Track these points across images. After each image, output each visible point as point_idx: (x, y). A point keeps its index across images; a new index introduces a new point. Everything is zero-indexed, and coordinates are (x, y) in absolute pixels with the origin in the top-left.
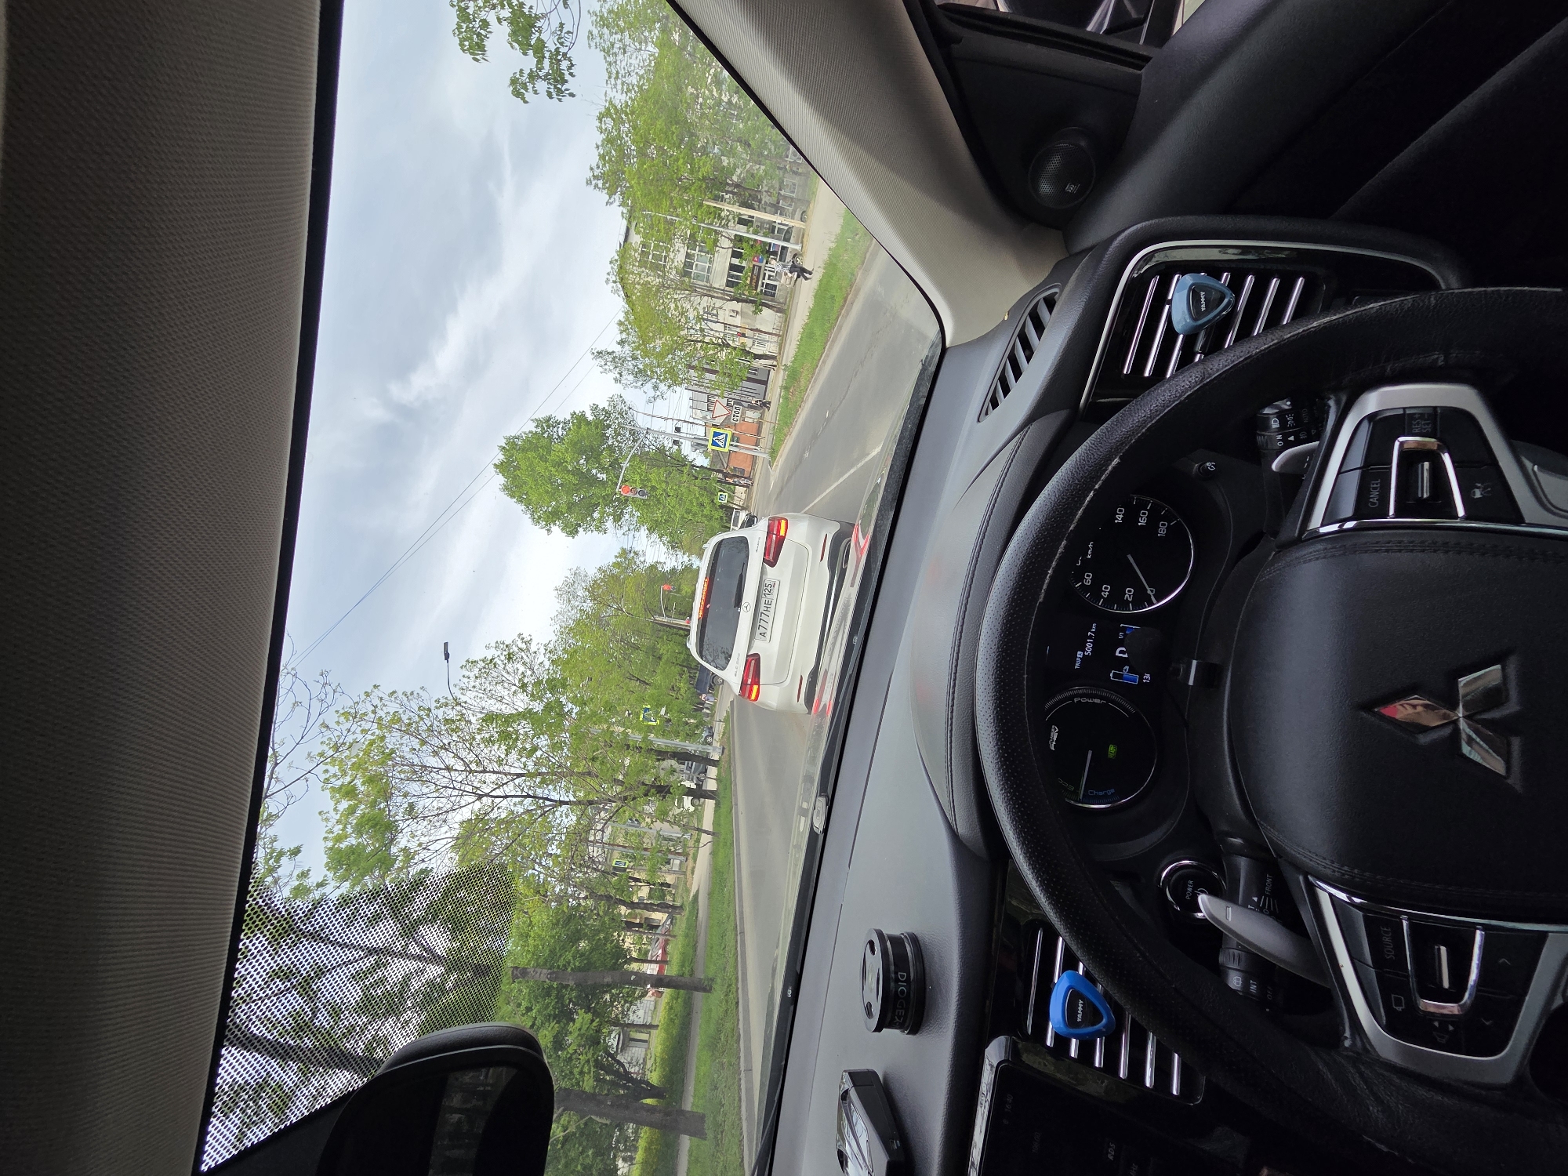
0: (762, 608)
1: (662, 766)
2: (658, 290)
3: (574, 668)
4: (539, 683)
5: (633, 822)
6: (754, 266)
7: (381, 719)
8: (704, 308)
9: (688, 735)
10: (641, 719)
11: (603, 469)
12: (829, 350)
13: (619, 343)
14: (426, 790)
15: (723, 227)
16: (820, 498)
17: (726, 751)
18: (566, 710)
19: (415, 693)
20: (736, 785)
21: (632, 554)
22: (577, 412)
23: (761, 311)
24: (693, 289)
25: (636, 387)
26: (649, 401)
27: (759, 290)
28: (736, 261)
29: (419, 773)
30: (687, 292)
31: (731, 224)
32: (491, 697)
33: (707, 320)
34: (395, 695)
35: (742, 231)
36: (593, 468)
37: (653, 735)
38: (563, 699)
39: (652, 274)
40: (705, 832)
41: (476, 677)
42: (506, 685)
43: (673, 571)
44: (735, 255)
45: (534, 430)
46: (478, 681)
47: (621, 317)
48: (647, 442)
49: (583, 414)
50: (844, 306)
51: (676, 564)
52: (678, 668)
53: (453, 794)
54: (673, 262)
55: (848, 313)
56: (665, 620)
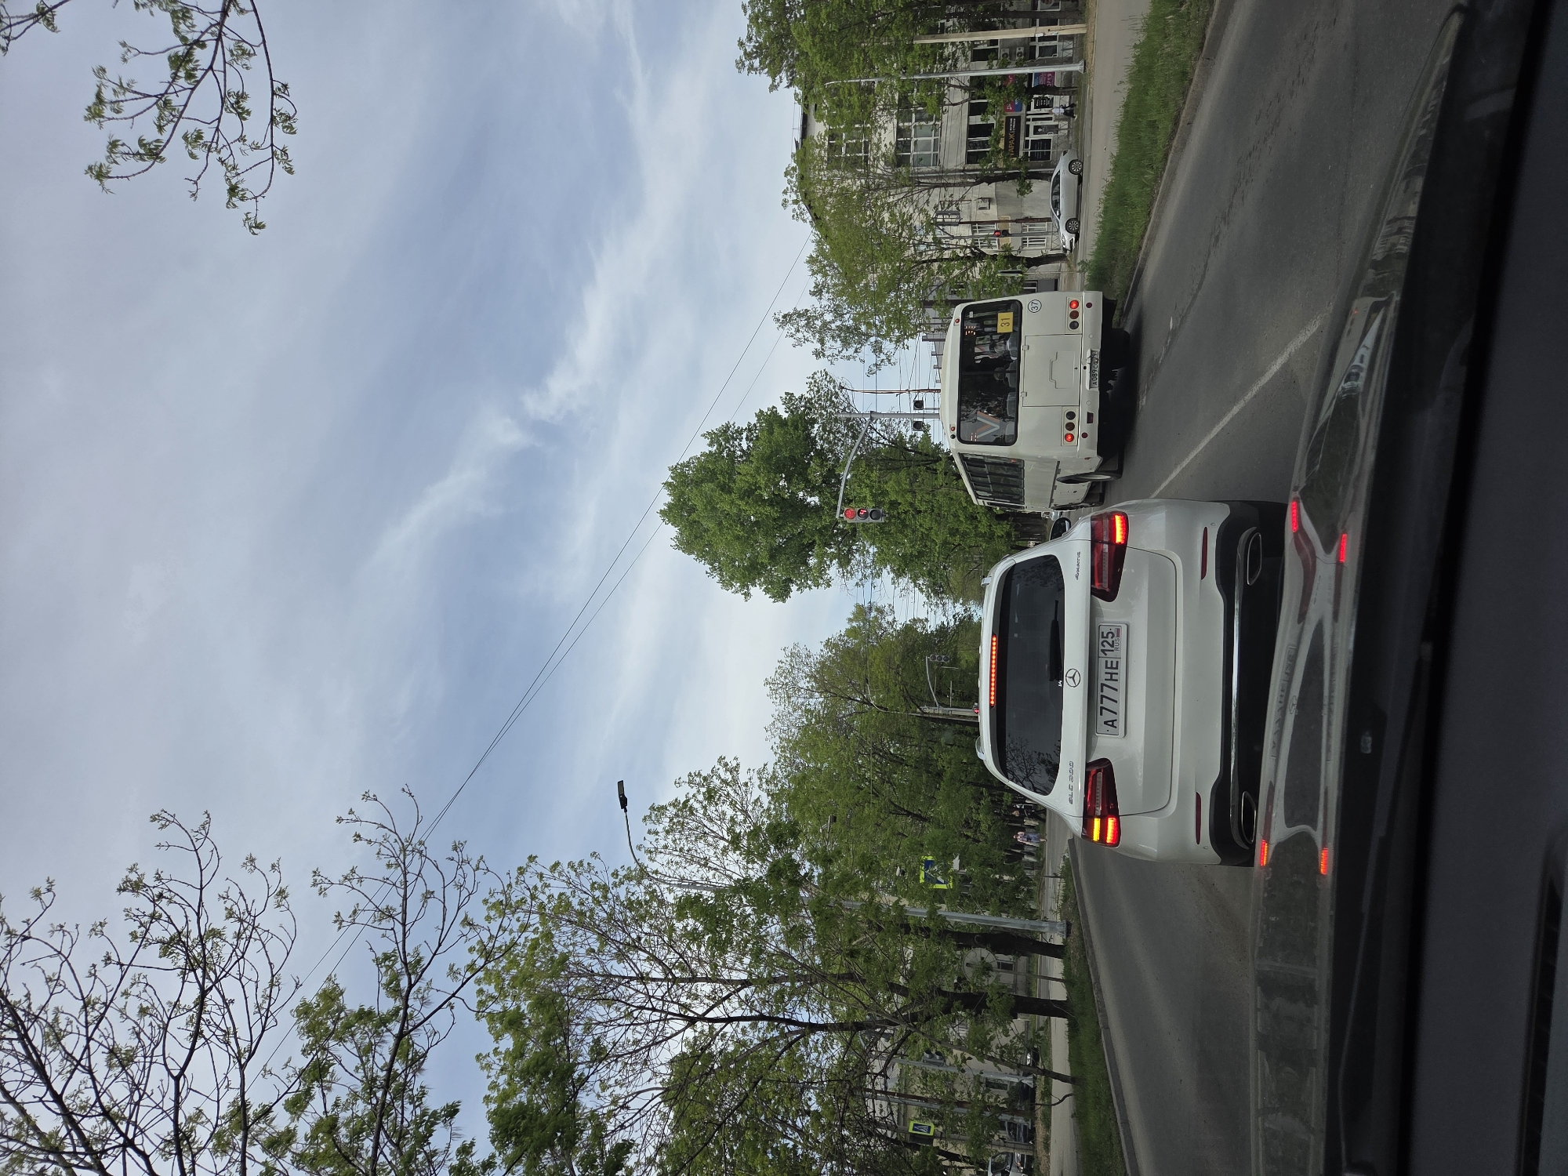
0: (1102, 676)
1: (967, 960)
2: (861, 198)
3: (805, 804)
4: (754, 833)
5: (932, 1056)
6: (1008, 119)
7: (542, 906)
8: (936, 207)
9: (1003, 902)
10: (922, 881)
11: (813, 490)
12: (1159, 216)
13: (813, 294)
14: (614, 1015)
15: (949, 71)
16: (1178, 470)
17: (1074, 931)
18: (802, 873)
19: (585, 865)
20: (1100, 990)
21: (873, 614)
22: (765, 410)
23: (1029, 186)
24: (914, 182)
25: (848, 358)
26: (870, 372)
27: (1021, 154)
28: (977, 120)
29: (602, 988)
30: (906, 189)
31: (961, 64)
32: (691, 861)
33: (944, 224)
34: (559, 869)
35: (982, 70)
36: (799, 490)
37: (944, 906)
38: (796, 857)
39: (849, 175)
40: (1058, 1077)
41: (668, 832)
42: (710, 839)
43: (942, 630)
44: (974, 110)
45: (707, 449)
46: (670, 837)
47: (811, 249)
48: (874, 435)
49: (774, 411)
50: (1174, 132)
51: (944, 619)
52: (971, 789)
53: (654, 1018)
54: (879, 148)
55: (1184, 143)
56: (940, 711)
